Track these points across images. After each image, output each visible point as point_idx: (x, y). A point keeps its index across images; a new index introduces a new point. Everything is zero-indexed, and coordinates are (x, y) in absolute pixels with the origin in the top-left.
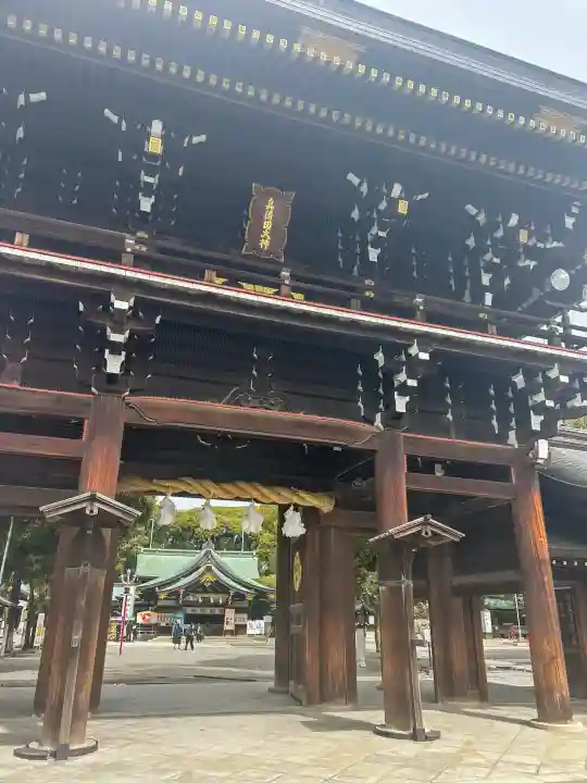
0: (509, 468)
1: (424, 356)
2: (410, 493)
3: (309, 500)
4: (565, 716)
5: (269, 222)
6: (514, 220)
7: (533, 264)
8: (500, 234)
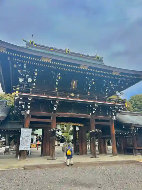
0: (109, 120)
1: (97, 106)
2: (95, 125)
3: (80, 125)
4: (116, 155)
5: (74, 84)
6: (111, 82)
7: (114, 88)
8: (109, 84)
